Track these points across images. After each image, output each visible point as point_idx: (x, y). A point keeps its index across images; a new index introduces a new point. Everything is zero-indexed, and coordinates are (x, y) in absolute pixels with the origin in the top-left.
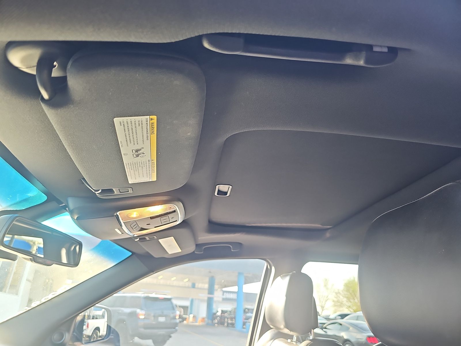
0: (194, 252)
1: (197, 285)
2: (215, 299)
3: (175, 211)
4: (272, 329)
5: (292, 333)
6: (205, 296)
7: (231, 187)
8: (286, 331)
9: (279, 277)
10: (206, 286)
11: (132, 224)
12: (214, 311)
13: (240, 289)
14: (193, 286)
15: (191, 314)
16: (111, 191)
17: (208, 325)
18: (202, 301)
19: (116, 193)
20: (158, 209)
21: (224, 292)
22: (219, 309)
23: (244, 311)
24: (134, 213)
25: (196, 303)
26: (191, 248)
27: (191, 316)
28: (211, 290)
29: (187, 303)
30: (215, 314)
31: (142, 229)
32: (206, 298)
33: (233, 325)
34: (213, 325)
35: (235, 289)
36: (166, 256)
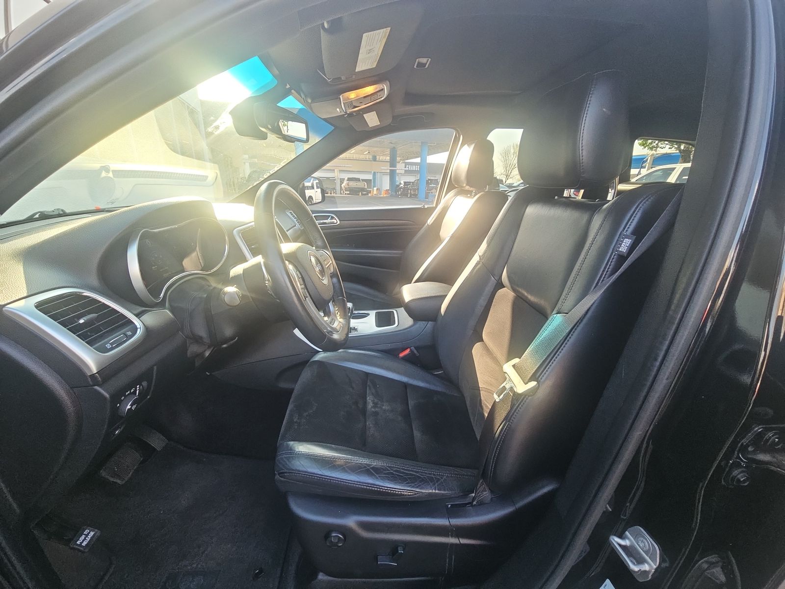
0: (390, 124)
1: (378, 157)
2: (397, 171)
3: (382, 89)
4: (456, 188)
5: (471, 189)
6: (387, 168)
7: (430, 59)
8: (467, 188)
9: (466, 146)
10: (388, 158)
11: (351, 104)
12: (398, 184)
13: (424, 160)
14: (374, 159)
15: (374, 187)
16: (340, 78)
17: (392, 196)
18: (384, 174)
19: (342, 78)
20: (370, 90)
21: (406, 164)
22: (401, 181)
23: (427, 182)
24: (352, 95)
25: (378, 176)
26: (389, 121)
27: (375, 189)
28: (393, 163)
29: (370, 177)
30: (398, 186)
31: (355, 107)
32: (388, 171)
33: (415, 196)
34: (397, 196)
35: (418, 160)
36: (367, 129)
